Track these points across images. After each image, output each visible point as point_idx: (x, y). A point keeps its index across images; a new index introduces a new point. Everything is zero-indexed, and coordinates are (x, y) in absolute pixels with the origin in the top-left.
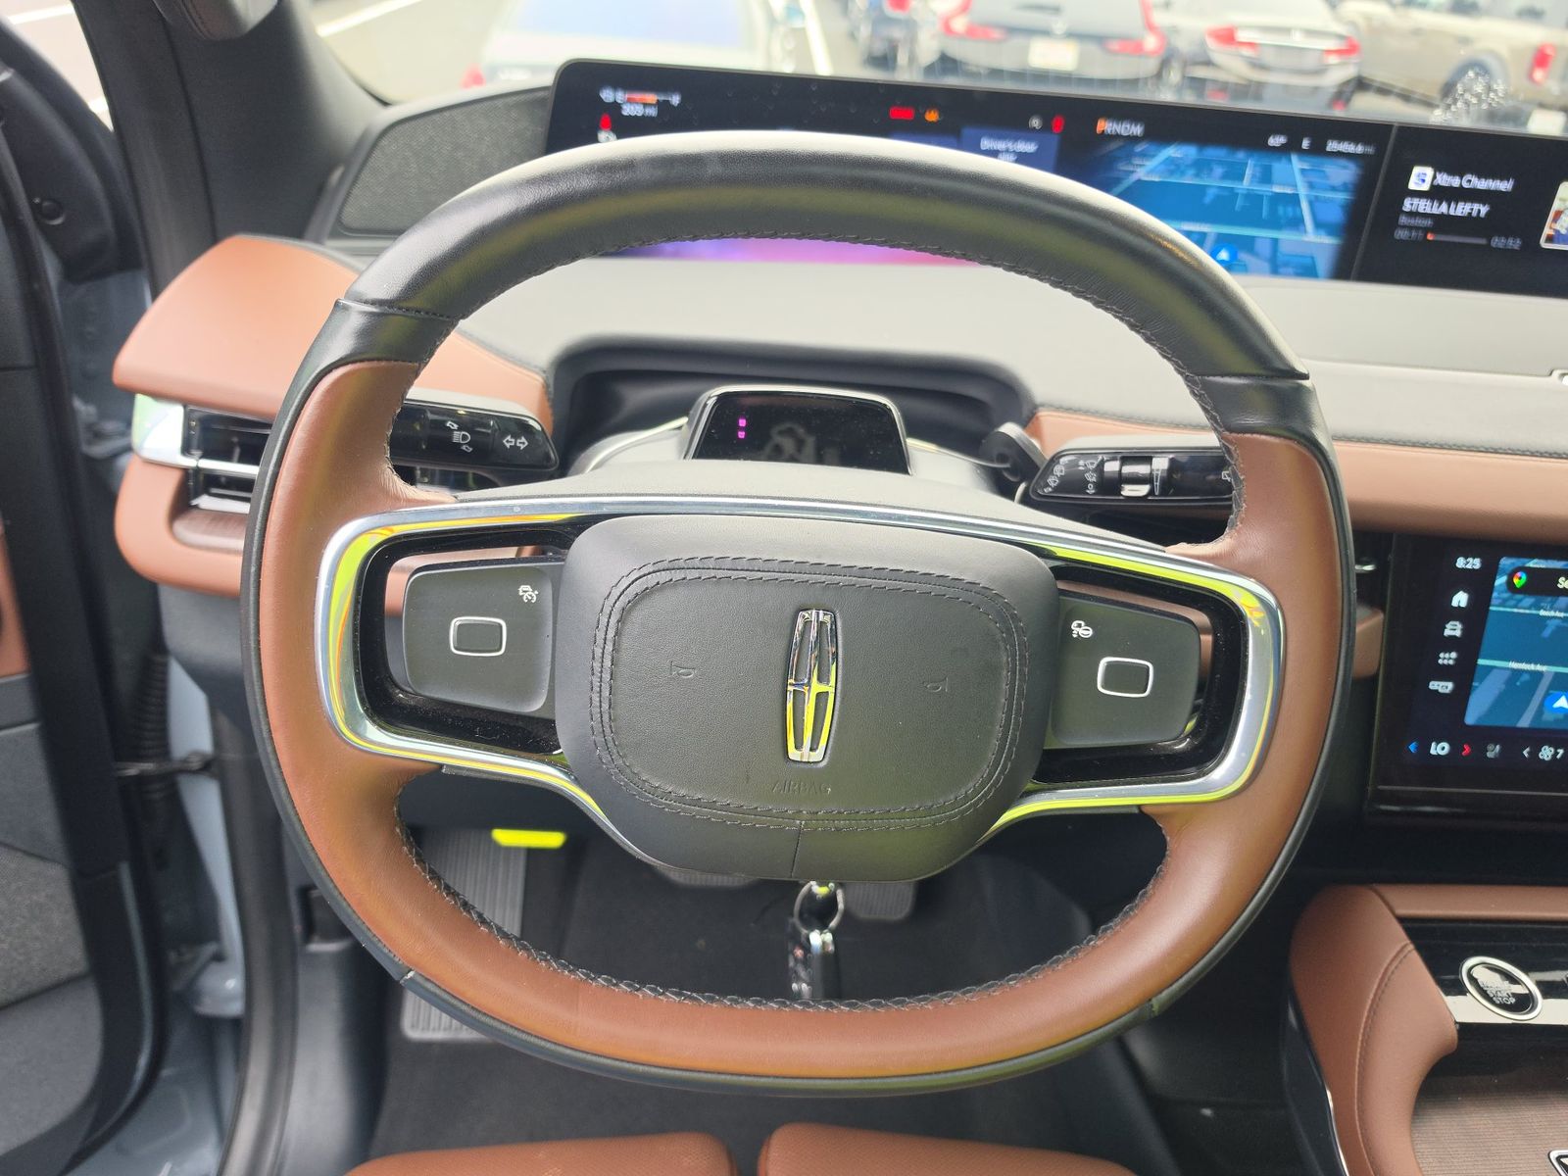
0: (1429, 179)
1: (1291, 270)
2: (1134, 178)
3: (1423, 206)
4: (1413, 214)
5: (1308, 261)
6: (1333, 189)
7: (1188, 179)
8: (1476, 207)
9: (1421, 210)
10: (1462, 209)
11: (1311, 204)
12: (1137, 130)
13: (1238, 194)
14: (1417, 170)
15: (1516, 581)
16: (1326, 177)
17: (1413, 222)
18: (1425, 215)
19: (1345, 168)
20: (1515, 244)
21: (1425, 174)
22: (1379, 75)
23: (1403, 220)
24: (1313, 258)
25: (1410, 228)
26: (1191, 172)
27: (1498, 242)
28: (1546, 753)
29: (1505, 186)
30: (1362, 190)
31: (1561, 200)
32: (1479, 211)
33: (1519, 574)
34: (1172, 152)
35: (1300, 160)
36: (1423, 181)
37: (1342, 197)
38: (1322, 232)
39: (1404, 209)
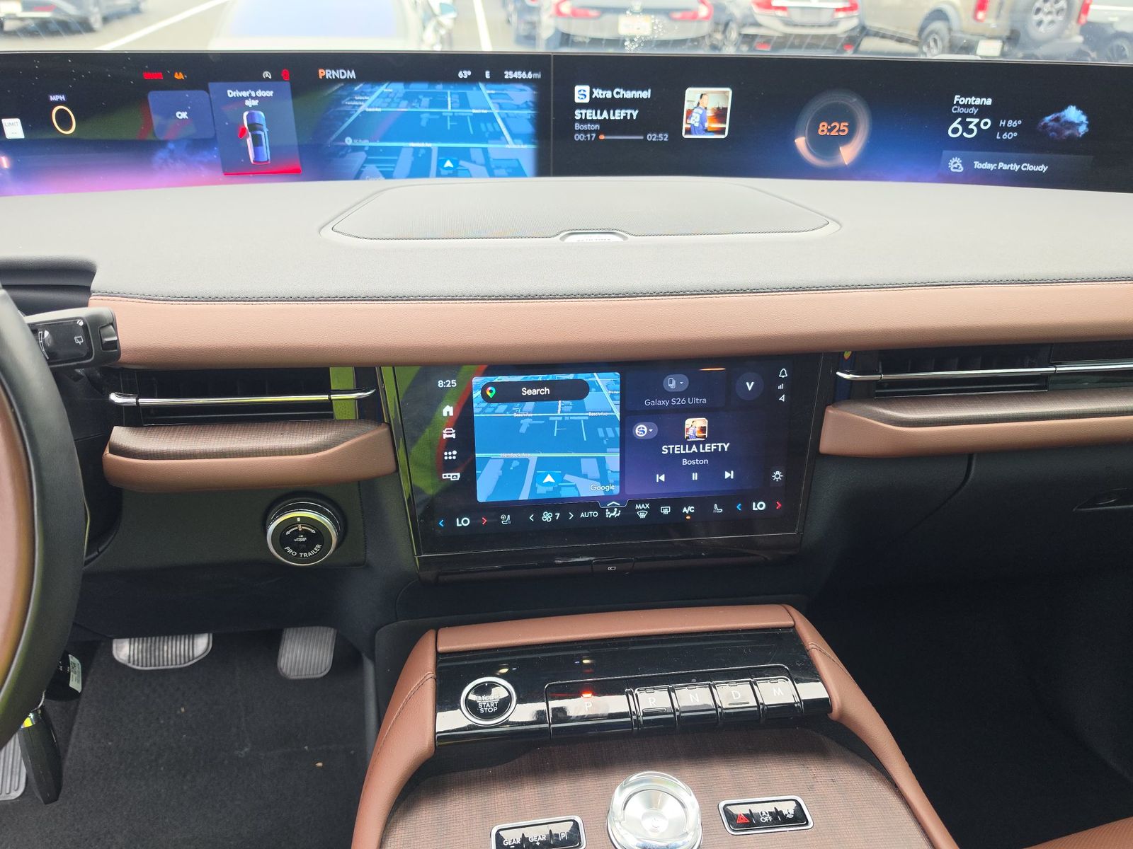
0: (588, 94)
1: (503, 172)
2: (360, 110)
3: (590, 114)
4: (584, 121)
5: (516, 165)
6: (518, 108)
7: (403, 108)
8: (629, 112)
9: (588, 118)
10: (619, 114)
11: (503, 120)
12: (352, 74)
13: (446, 117)
14: (577, 88)
15: (488, 393)
16: (510, 99)
17: (585, 127)
18: (592, 122)
19: (521, 90)
20: (663, 137)
21: (584, 91)
22: (873, 24)
23: (577, 126)
24: (518, 160)
25: (585, 132)
26: (405, 103)
27: (651, 137)
28: (547, 517)
29: (646, 94)
30: (541, 106)
31: (688, 101)
32: (631, 114)
33: (490, 388)
34: (384, 88)
35: (487, 89)
36: (585, 96)
37: (528, 113)
38: (520, 141)
39: (576, 118)
